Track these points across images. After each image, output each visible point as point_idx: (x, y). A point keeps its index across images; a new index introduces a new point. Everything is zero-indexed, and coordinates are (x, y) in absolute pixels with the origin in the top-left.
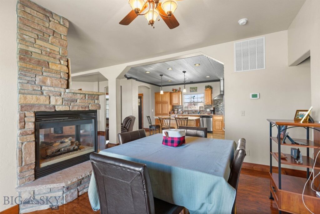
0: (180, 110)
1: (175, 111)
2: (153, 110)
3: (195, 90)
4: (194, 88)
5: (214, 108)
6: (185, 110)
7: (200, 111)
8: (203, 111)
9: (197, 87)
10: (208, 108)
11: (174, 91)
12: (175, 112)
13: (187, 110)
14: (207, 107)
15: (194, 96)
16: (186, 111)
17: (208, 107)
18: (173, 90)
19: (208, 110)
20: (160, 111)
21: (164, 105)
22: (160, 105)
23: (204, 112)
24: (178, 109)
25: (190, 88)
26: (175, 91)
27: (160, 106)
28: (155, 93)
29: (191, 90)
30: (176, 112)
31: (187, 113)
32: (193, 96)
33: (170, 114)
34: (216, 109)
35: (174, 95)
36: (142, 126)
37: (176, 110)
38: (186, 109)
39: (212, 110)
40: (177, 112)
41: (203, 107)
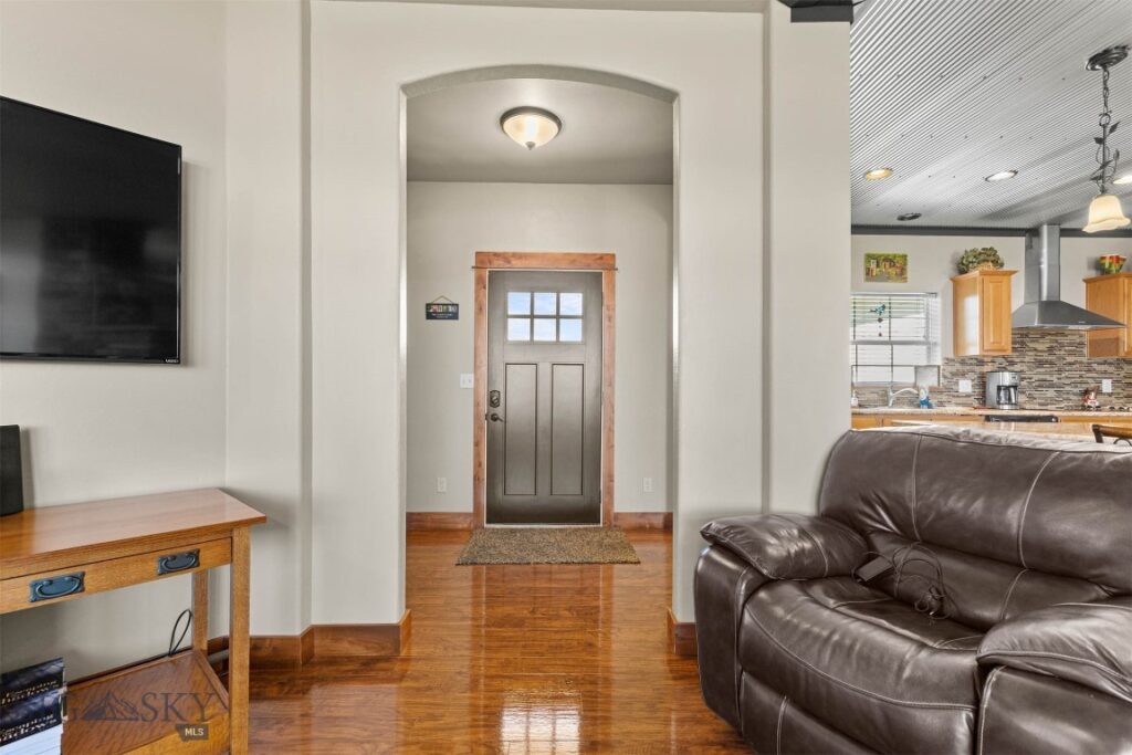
3: (893, 271)
4: (889, 260)
9: (904, 257)
10: (963, 374)
14: (960, 368)
15: (884, 307)
17: (966, 368)
19: (965, 386)
25: (869, 257)
29: (873, 266)
32: (879, 307)
41: (939, 367)
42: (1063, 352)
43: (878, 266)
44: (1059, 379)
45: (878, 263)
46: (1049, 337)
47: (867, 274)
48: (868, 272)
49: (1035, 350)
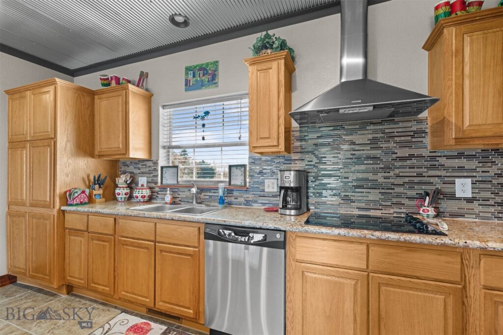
0: (143, 180)
3: (206, 79)
4: (203, 69)
5: (302, 175)
6: (164, 182)
7: (229, 191)
8: (244, 188)
9: (216, 63)
12: (119, 191)
13: (173, 182)
15: (207, 113)
19: (271, 185)
22: (25, 154)
23: (250, 197)
24: (132, 175)
25: (188, 69)
28: (6, 92)
29: (190, 77)
30: (122, 192)
34: (316, 178)
37: (124, 180)
38: (169, 180)
39: (287, 189)
40: (126, 191)
41: (244, 166)
42: (392, 145)
43: (194, 76)
44: (386, 178)
45: (194, 73)
46: (372, 127)
47: (186, 85)
48: (187, 82)
49: (353, 143)
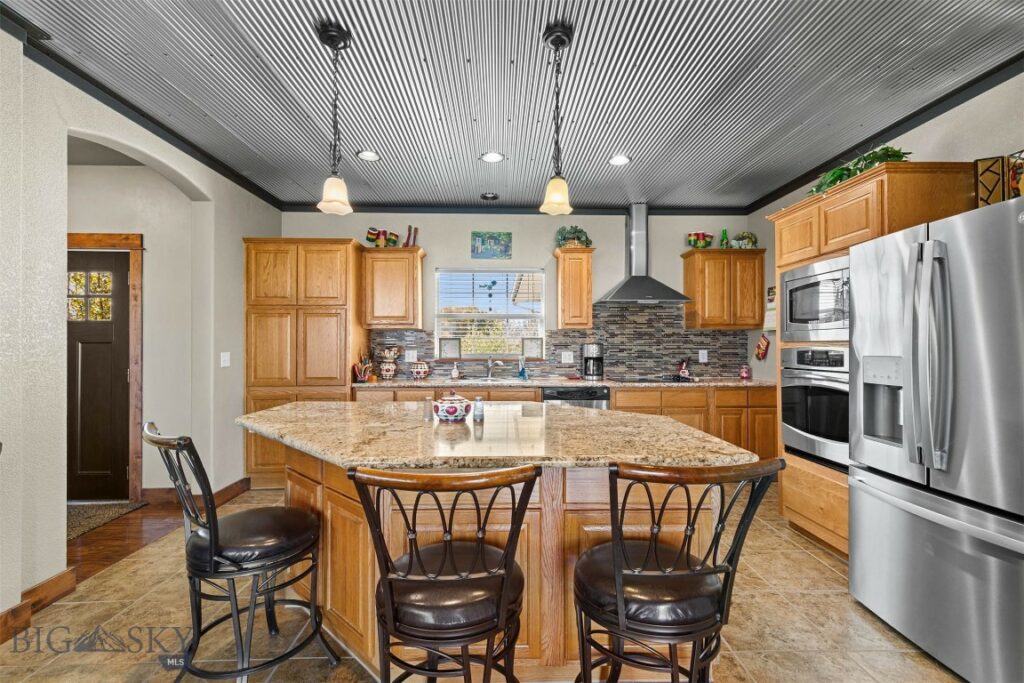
0: (411, 356)
1: (381, 360)
2: (225, 359)
3: (497, 248)
4: (494, 238)
6: (444, 356)
7: (526, 364)
8: (540, 361)
9: (509, 235)
10: (566, 346)
11: (382, 242)
12: (385, 367)
13: (456, 355)
14: (562, 340)
15: (494, 283)
16: (450, 361)
17: (569, 340)
18: (374, 236)
19: (568, 357)
20: (281, 365)
21: (312, 322)
22: (288, 321)
23: (547, 369)
24: (400, 349)
25: (475, 235)
26: (387, 241)
27: (281, 327)
28: (246, 240)
29: (478, 243)
30: (388, 367)
31: (455, 373)
32: (489, 283)
33: (355, 379)
35: (378, 265)
36: (132, 476)
37: (390, 355)
38: (450, 352)
39: (588, 359)
40: (392, 367)
41: (542, 340)
42: (661, 325)
43: (483, 243)
44: (657, 350)
45: (483, 240)
47: (473, 251)
48: (474, 248)
49: (635, 322)
